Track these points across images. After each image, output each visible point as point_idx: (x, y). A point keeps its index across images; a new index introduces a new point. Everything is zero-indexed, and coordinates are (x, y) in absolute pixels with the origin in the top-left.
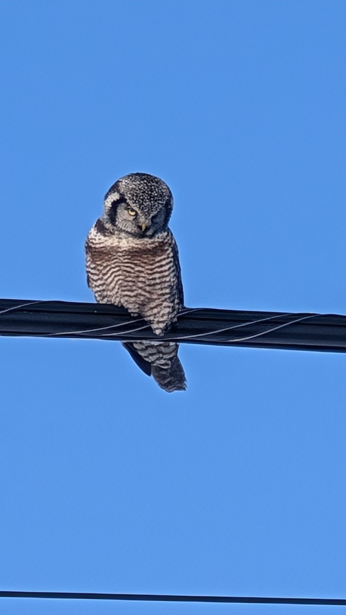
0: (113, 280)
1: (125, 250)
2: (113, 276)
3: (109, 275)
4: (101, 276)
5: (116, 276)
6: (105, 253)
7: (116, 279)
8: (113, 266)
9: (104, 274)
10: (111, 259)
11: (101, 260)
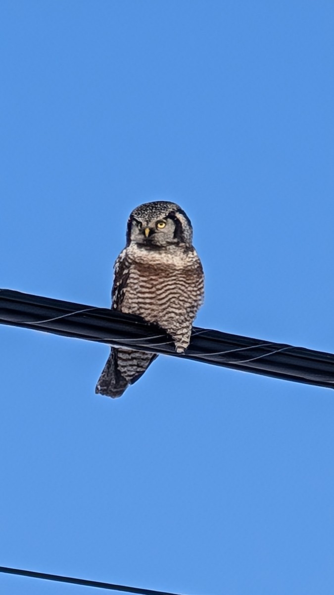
0: (167, 296)
1: (180, 269)
2: (169, 292)
3: (163, 291)
4: (154, 289)
5: (171, 293)
6: (162, 270)
7: (171, 296)
8: (170, 283)
9: (158, 290)
10: (168, 276)
11: (156, 275)
